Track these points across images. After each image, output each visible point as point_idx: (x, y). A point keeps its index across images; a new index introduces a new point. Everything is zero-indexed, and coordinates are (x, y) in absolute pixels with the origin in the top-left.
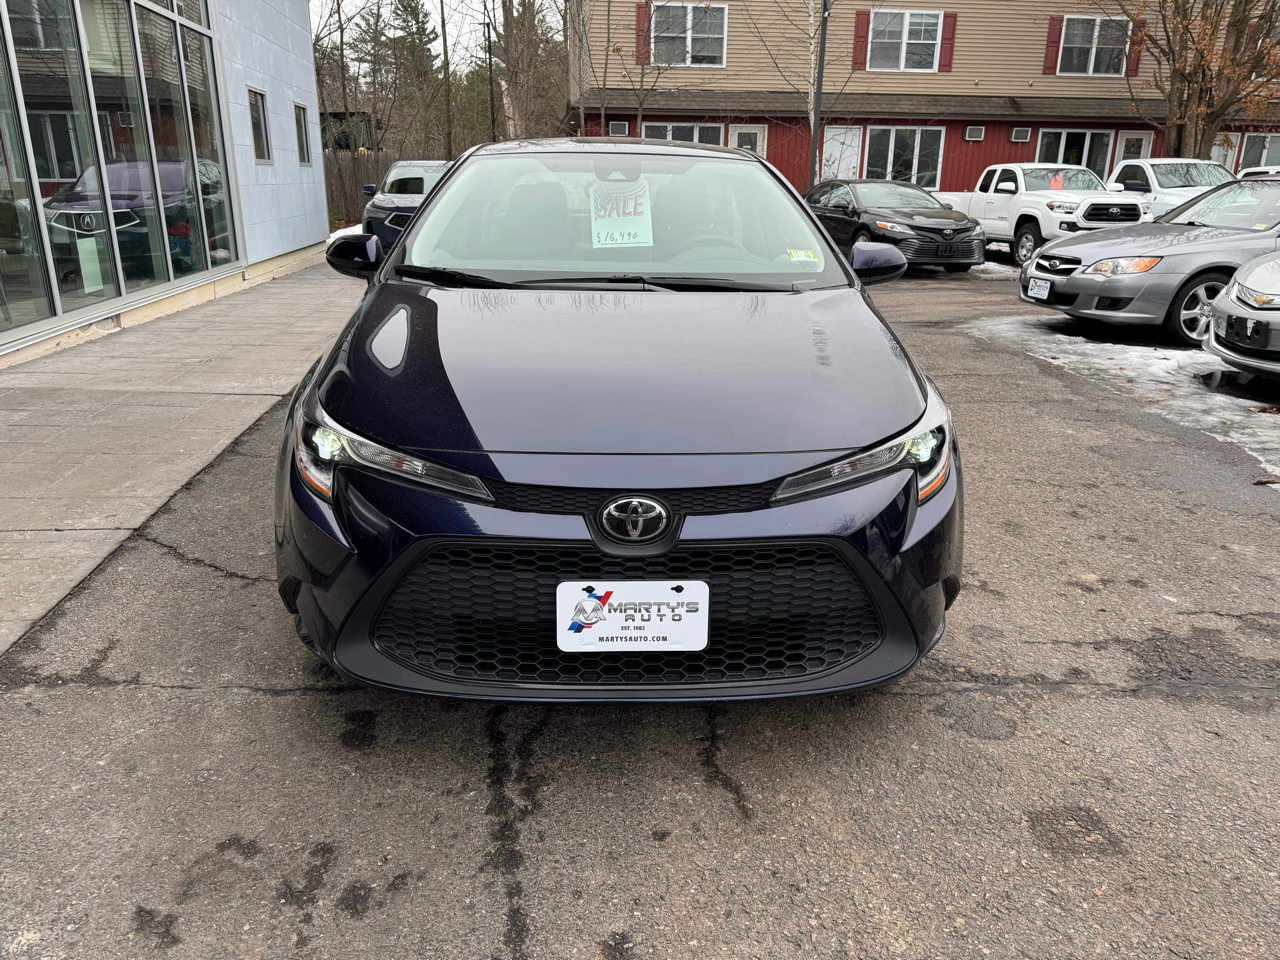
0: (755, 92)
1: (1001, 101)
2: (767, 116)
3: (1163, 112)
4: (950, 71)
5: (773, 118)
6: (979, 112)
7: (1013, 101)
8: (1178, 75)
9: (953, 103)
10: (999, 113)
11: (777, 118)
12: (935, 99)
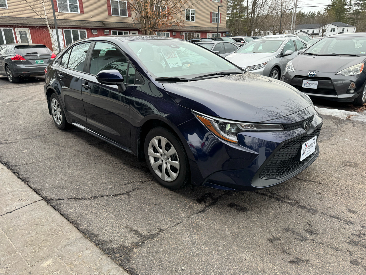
0: (22, 17)
1: (99, 22)
2: (34, 26)
3: (140, 26)
4: (84, 13)
5: (36, 26)
6: (95, 26)
7: (103, 22)
8: (142, 17)
9: (87, 23)
10: (100, 26)
11: (37, 26)
12: (81, 21)
